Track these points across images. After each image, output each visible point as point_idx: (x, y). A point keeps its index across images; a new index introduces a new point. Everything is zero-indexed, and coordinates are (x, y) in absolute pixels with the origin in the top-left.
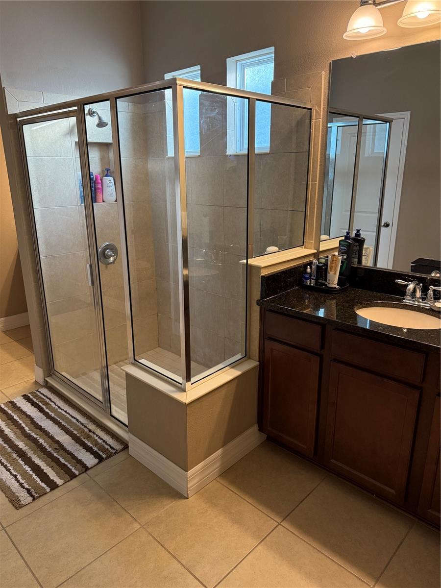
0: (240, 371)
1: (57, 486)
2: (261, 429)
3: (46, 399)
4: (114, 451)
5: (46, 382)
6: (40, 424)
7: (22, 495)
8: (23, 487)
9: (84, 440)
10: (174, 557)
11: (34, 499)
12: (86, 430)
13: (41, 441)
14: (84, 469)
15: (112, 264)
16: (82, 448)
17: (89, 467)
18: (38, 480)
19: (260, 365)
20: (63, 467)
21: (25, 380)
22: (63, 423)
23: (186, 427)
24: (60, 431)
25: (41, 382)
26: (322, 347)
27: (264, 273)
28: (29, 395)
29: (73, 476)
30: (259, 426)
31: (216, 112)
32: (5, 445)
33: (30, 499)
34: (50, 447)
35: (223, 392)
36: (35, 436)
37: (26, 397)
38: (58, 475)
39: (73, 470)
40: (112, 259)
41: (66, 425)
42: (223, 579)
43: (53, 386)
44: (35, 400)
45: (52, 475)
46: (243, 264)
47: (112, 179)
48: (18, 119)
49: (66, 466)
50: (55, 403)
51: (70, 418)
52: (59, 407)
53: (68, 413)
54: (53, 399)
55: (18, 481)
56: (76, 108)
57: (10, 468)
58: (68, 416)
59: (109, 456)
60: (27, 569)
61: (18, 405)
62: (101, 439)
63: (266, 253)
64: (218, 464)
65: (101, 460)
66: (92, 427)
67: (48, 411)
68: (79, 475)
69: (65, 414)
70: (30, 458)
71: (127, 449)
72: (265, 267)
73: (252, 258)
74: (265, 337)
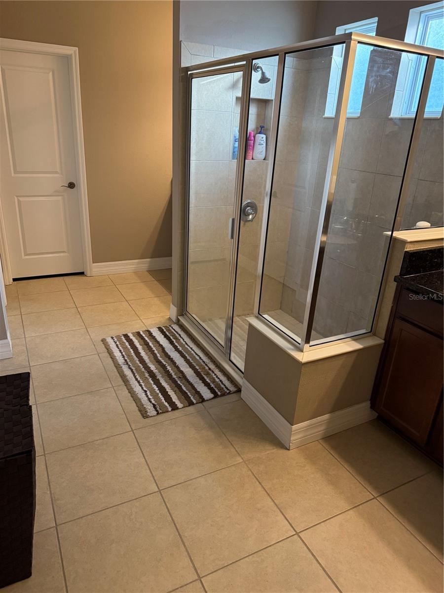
0: (362, 345)
1: (177, 408)
2: (373, 407)
3: (177, 335)
4: (228, 391)
5: (178, 320)
6: (169, 354)
7: (149, 408)
8: (151, 402)
9: (204, 376)
10: (268, 494)
11: (158, 414)
12: (207, 368)
13: (169, 368)
14: (201, 400)
15: (250, 222)
16: (201, 382)
17: (206, 399)
18: (163, 399)
19: (385, 343)
20: (184, 393)
21: (161, 315)
22: (188, 358)
23: (299, 385)
24: (184, 363)
25: (174, 319)
27: (409, 248)
28: (163, 328)
29: (191, 404)
30: (371, 403)
31: (388, 70)
32: (140, 365)
33: (155, 413)
34: (175, 374)
35: (340, 361)
36: (165, 363)
37: (160, 329)
38: (179, 399)
39: (192, 398)
40: (251, 217)
41: (191, 359)
42: (311, 527)
43: (183, 324)
44: (167, 333)
45: (175, 398)
46: (387, 236)
47: (264, 136)
48: (189, 73)
49: (186, 393)
50: (183, 340)
51: (195, 354)
52: (186, 344)
53: (193, 350)
54: (182, 336)
55: (147, 396)
56: (245, 63)
57: (142, 384)
58: (192, 352)
59: (223, 395)
60: (147, 467)
61: (154, 334)
62: (219, 378)
63: (415, 227)
64: (323, 428)
65: (216, 396)
66: (212, 366)
67: (177, 345)
68: (197, 403)
69: (191, 350)
70: (158, 380)
71: (239, 393)
72: (411, 242)
73: (398, 231)
74: (395, 315)
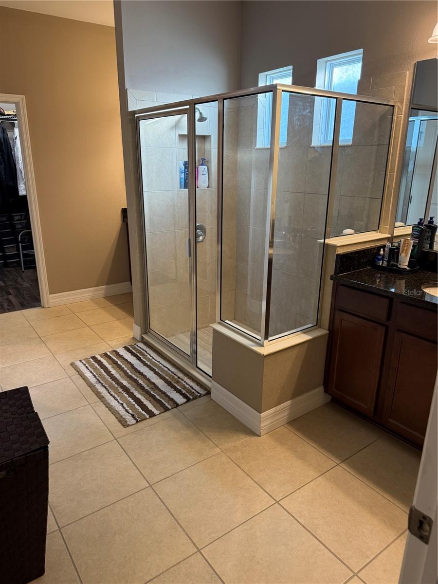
0: (310, 336)
1: (155, 415)
2: (326, 391)
3: (143, 351)
4: (199, 395)
5: (142, 338)
6: (138, 369)
7: (128, 418)
8: (129, 413)
9: (174, 384)
10: (248, 475)
11: (137, 422)
12: (176, 377)
13: (140, 381)
14: (175, 405)
15: (202, 243)
16: (173, 390)
17: (179, 404)
18: (140, 409)
19: (329, 333)
20: (159, 401)
21: (125, 335)
22: (157, 370)
23: (263, 376)
24: (155, 376)
25: (138, 338)
26: (389, 317)
27: (340, 251)
28: (129, 347)
29: (167, 409)
30: (324, 388)
31: (307, 111)
32: (112, 382)
33: (134, 421)
34: (147, 386)
35: (295, 352)
36: (136, 378)
37: (126, 348)
38: (155, 407)
39: (167, 405)
40: (201, 238)
41: (160, 372)
42: (288, 495)
43: (148, 341)
44: (134, 351)
45: (150, 407)
46: (320, 243)
47: (206, 167)
48: (136, 116)
49: (161, 401)
50: (150, 355)
51: (163, 367)
52: (153, 358)
53: (160, 363)
54: (148, 352)
55: (124, 408)
56: (188, 107)
57: (118, 398)
58: (160, 365)
59: (195, 398)
60: (135, 467)
61: (121, 353)
62: (188, 385)
63: (342, 234)
64: (286, 413)
65: (188, 400)
66: (180, 375)
67: (145, 361)
68: (171, 409)
69: (159, 364)
70: (132, 393)
71: (209, 395)
72: (340, 246)
73: (329, 238)
74: (335, 309)
